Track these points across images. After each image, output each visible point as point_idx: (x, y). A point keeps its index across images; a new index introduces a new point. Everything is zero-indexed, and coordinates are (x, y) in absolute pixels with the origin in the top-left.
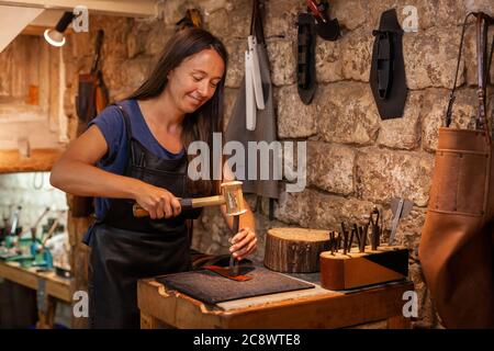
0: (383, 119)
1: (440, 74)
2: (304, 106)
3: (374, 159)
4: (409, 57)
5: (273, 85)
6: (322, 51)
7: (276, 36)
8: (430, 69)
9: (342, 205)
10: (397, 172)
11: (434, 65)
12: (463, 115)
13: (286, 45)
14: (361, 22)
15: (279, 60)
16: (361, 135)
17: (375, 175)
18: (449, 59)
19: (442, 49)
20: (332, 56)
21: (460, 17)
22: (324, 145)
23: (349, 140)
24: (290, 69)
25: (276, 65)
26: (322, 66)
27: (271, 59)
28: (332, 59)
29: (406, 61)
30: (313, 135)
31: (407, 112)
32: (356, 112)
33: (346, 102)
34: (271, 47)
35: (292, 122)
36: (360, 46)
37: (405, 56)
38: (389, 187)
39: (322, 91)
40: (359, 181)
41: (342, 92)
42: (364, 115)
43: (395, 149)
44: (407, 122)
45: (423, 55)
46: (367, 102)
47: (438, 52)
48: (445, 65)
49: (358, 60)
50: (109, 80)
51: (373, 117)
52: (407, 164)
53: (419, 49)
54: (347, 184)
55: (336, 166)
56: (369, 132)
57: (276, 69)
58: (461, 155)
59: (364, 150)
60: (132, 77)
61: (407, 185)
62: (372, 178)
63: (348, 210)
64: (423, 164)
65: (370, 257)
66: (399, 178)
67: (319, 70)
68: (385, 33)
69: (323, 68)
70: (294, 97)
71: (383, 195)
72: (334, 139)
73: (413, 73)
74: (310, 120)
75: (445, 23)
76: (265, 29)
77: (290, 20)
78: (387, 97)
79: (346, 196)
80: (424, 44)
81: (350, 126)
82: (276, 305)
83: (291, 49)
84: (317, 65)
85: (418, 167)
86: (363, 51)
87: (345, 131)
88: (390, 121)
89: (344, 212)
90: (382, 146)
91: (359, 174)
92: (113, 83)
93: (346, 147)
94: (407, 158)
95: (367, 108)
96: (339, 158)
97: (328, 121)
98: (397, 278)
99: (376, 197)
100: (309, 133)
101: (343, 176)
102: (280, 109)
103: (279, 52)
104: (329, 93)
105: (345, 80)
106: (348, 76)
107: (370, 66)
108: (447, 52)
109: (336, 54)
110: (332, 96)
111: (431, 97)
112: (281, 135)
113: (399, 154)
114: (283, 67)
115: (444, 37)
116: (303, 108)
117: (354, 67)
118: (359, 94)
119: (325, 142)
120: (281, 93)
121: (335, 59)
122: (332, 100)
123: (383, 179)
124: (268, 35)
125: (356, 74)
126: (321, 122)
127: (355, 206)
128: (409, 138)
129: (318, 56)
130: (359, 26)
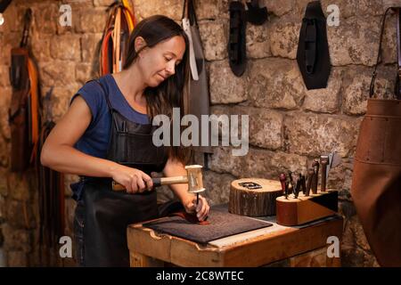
0: (308, 89)
1: (360, 54)
2: (235, 78)
3: (301, 121)
4: (332, 41)
5: (206, 60)
6: (252, 33)
7: (207, 19)
8: (351, 50)
9: (271, 157)
10: (321, 131)
11: (354, 47)
12: (379, 86)
13: (218, 27)
14: (288, 10)
15: (210, 39)
16: (288, 101)
17: (301, 133)
18: (368, 43)
19: (362, 35)
20: (261, 37)
21: (377, 10)
22: (254, 109)
23: (277, 105)
24: (221, 47)
25: (207, 43)
26: (252, 45)
27: (202, 38)
28: (261, 39)
29: (330, 44)
30: (243, 101)
31: (330, 84)
32: (284, 84)
33: (275, 74)
34: (203, 28)
35: (224, 91)
36: (288, 30)
37: (329, 39)
38: (314, 143)
39: (252, 65)
40: (287, 138)
41: (270, 67)
42: (291, 86)
43: (319, 112)
44: (330, 91)
45: (345, 39)
46: (294, 75)
47: (358, 37)
48: (365, 48)
49: (285, 42)
50: (38, 53)
51: (300, 87)
52: (331, 125)
53: (341, 34)
54: (276, 141)
55: (266, 126)
56: (295, 100)
57: (208, 47)
58: (387, 119)
59: (291, 113)
60: (62, 51)
61: (331, 141)
62: (299, 135)
63: (277, 161)
64: (344, 124)
65: (314, 199)
66: (323, 135)
67: (249, 48)
68: (312, 20)
69: (253, 47)
70: (226, 70)
71: (308, 149)
72: (264, 105)
73: (336, 53)
74: (241, 89)
75: (364, 14)
76: (197, 13)
77: (221, 6)
78: (314, 72)
79: (274, 150)
80: (345, 30)
81: (278, 95)
82: (254, 240)
83: (222, 31)
84: (248, 44)
85: (340, 127)
86: (290, 34)
87: (274, 98)
88: (315, 91)
89: (273, 163)
90: (307, 111)
91: (287, 133)
92: (42, 55)
93: (275, 112)
94: (330, 120)
95: (293, 80)
96: (269, 120)
97: (258, 91)
98: (332, 214)
99: (302, 150)
100: (240, 99)
101: (272, 134)
102: (212, 80)
103: (211, 32)
104: (258, 68)
105: (273, 56)
106: (275, 54)
107: (296, 46)
108: (366, 37)
109: (264, 36)
110: (261, 70)
111: (351, 72)
112: (213, 101)
113: (323, 117)
114: (214, 45)
115: (363, 25)
116: (234, 79)
117: (282, 47)
118: (286, 68)
119: (255, 107)
120: (213, 67)
121: (264, 39)
122: (262, 73)
123: (308, 136)
124: (200, 18)
125: (284, 52)
126: (251, 91)
127: (284, 158)
128: (332, 104)
129: (248, 37)
130: (286, 13)
